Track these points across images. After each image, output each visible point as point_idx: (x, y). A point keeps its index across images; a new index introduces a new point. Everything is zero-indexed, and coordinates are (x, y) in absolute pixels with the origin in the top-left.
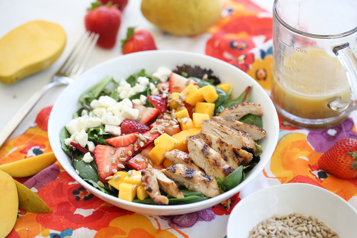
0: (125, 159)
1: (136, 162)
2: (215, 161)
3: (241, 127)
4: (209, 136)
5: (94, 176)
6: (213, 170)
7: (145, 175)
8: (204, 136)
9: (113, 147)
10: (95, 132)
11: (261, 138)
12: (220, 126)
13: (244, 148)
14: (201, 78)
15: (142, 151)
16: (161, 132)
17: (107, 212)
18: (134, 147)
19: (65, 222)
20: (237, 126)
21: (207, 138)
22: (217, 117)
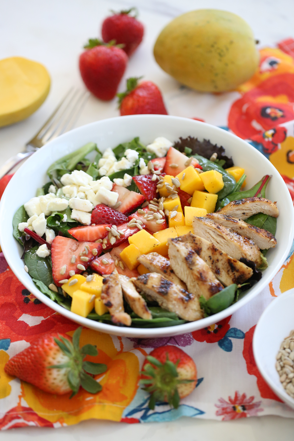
0: (87, 259)
1: (102, 264)
2: (201, 274)
3: (245, 230)
4: (200, 240)
5: (47, 276)
6: (197, 286)
7: (107, 285)
8: (193, 239)
9: (76, 241)
10: (58, 217)
11: (270, 247)
12: (216, 228)
13: (243, 260)
14: (208, 157)
15: (113, 249)
16: (140, 227)
17: (59, 323)
18: (102, 243)
19: (4, 329)
20: (240, 229)
21: (196, 242)
22: (216, 215)
